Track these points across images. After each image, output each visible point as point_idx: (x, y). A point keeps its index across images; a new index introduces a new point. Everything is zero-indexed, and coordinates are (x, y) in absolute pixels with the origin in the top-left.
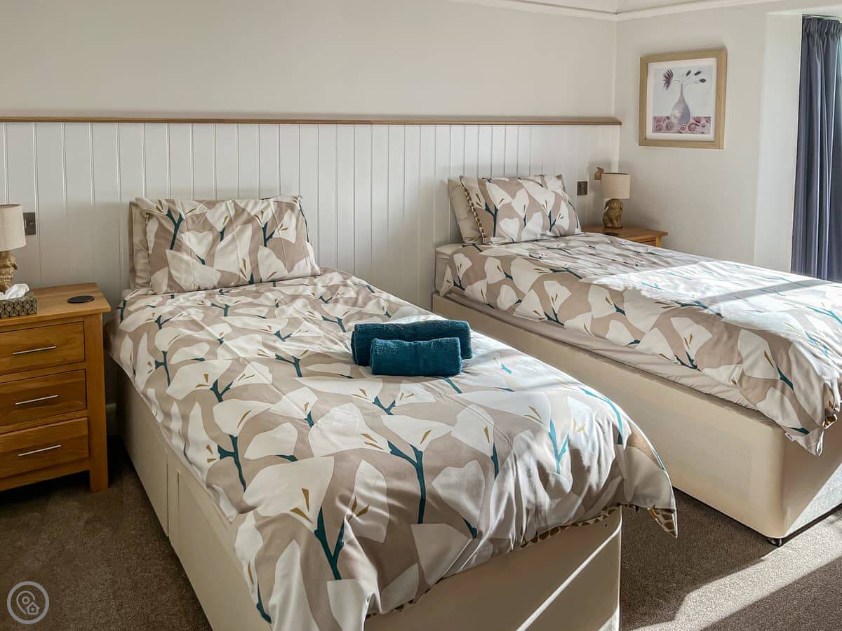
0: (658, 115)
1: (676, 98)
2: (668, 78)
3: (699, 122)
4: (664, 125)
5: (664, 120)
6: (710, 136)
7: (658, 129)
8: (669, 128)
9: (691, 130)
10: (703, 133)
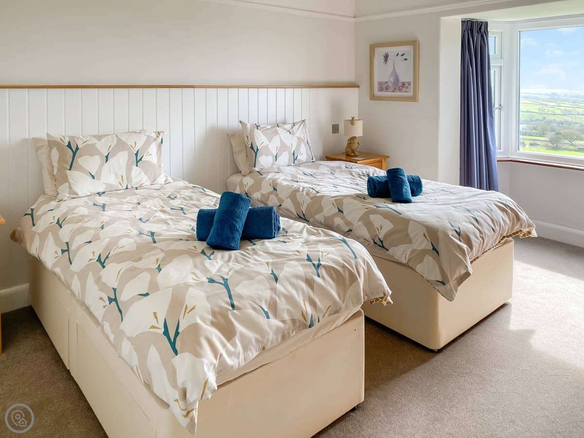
0: (381, 81)
1: (391, 70)
2: (386, 57)
3: (404, 85)
4: (384, 86)
5: (384, 84)
6: (410, 94)
7: (381, 89)
8: (387, 89)
9: (400, 90)
10: (406, 92)
